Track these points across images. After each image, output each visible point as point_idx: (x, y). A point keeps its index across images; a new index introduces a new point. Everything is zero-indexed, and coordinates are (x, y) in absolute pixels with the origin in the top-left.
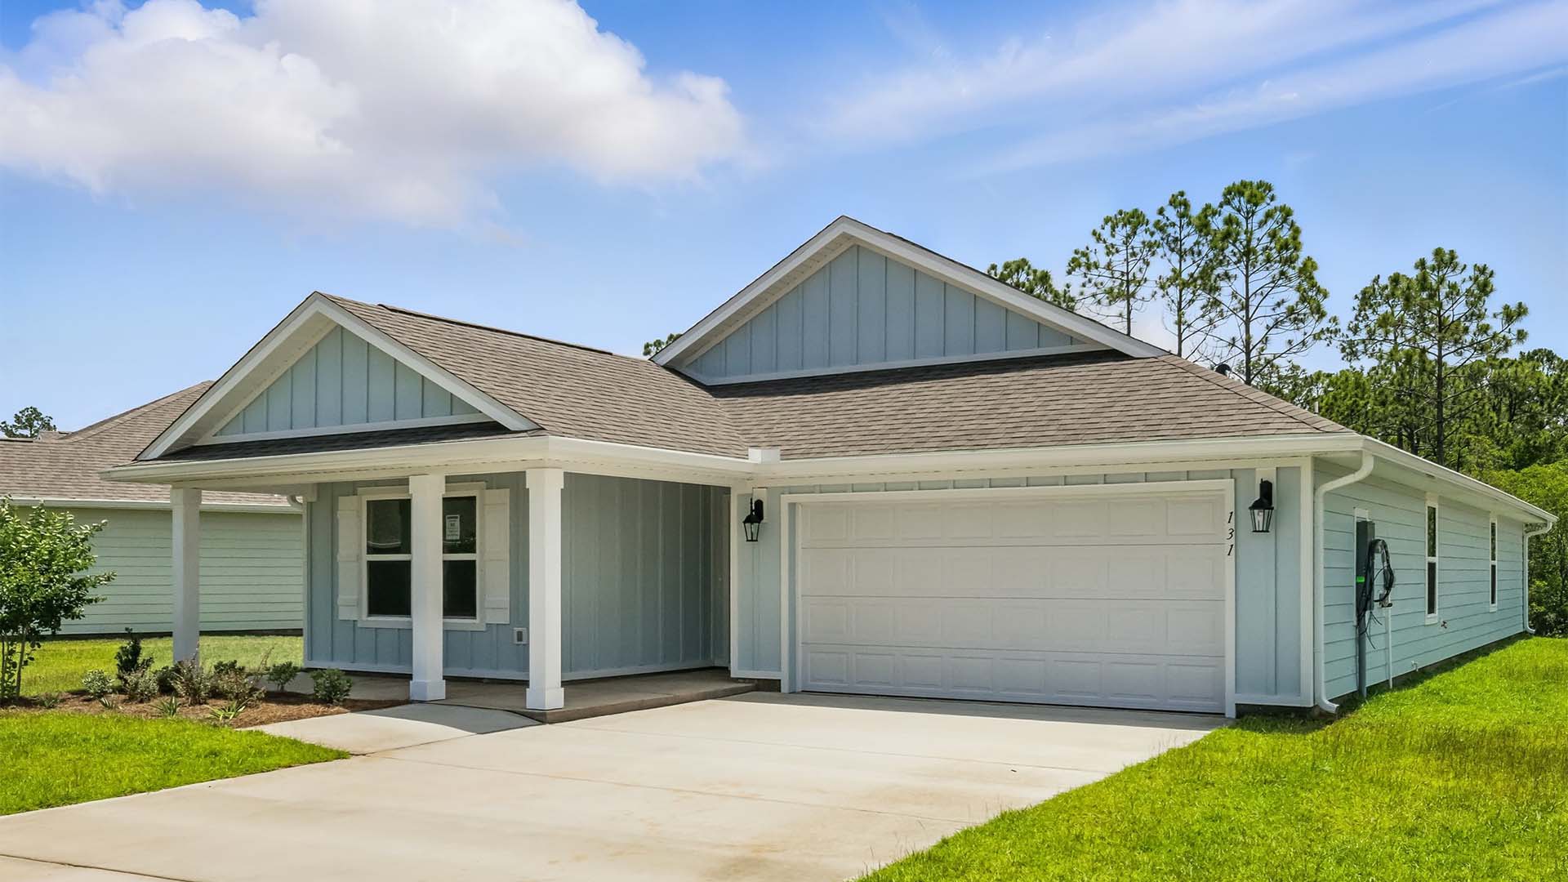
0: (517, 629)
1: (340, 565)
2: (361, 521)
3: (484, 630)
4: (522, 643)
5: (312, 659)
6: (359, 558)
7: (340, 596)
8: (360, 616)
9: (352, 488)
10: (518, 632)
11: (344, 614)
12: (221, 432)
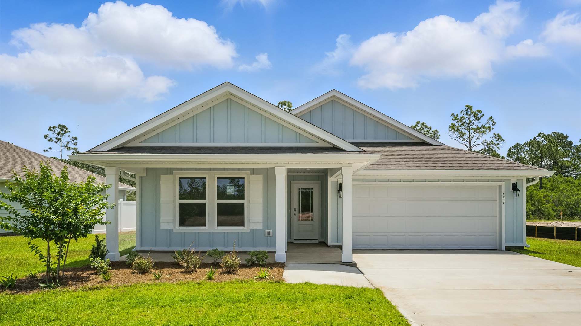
0: (267, 231)
1: (162, 205)
2: (175, 186)
3: (249, 231)
4: (270, 236)
5: (142, 247)
6: (174, 202)
7: (161, 219)
8: (174, 227)
9: (169, 171)
10: (268, 232)
11: (163, 226)
12: (145, 141)
